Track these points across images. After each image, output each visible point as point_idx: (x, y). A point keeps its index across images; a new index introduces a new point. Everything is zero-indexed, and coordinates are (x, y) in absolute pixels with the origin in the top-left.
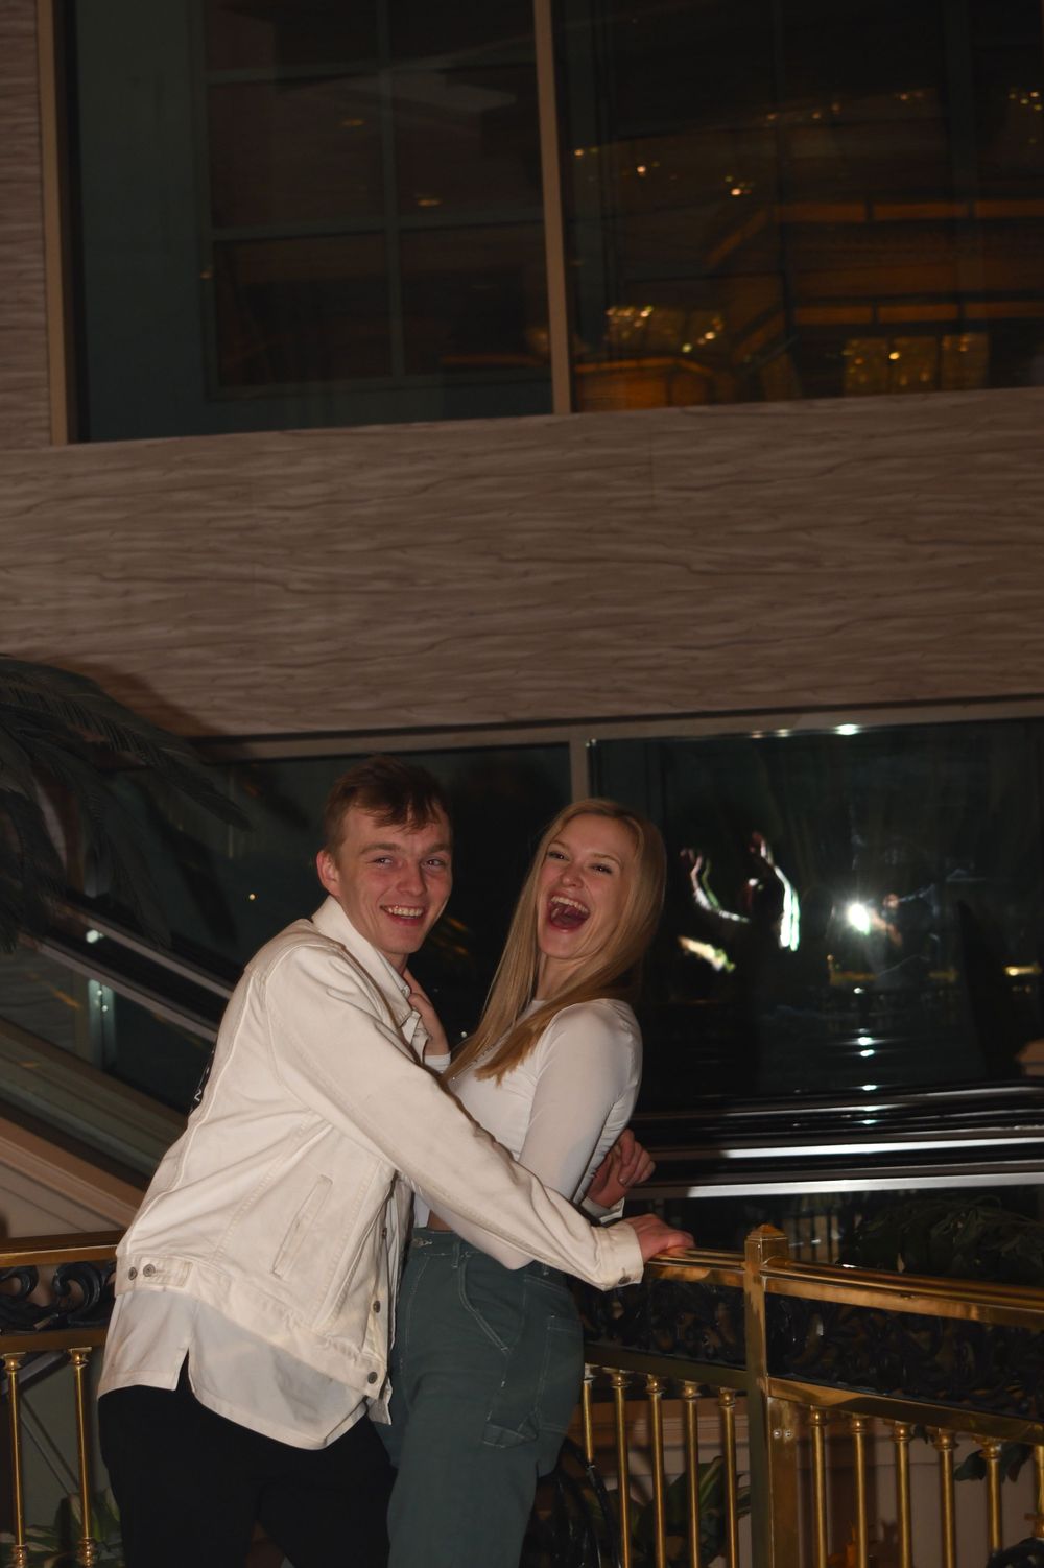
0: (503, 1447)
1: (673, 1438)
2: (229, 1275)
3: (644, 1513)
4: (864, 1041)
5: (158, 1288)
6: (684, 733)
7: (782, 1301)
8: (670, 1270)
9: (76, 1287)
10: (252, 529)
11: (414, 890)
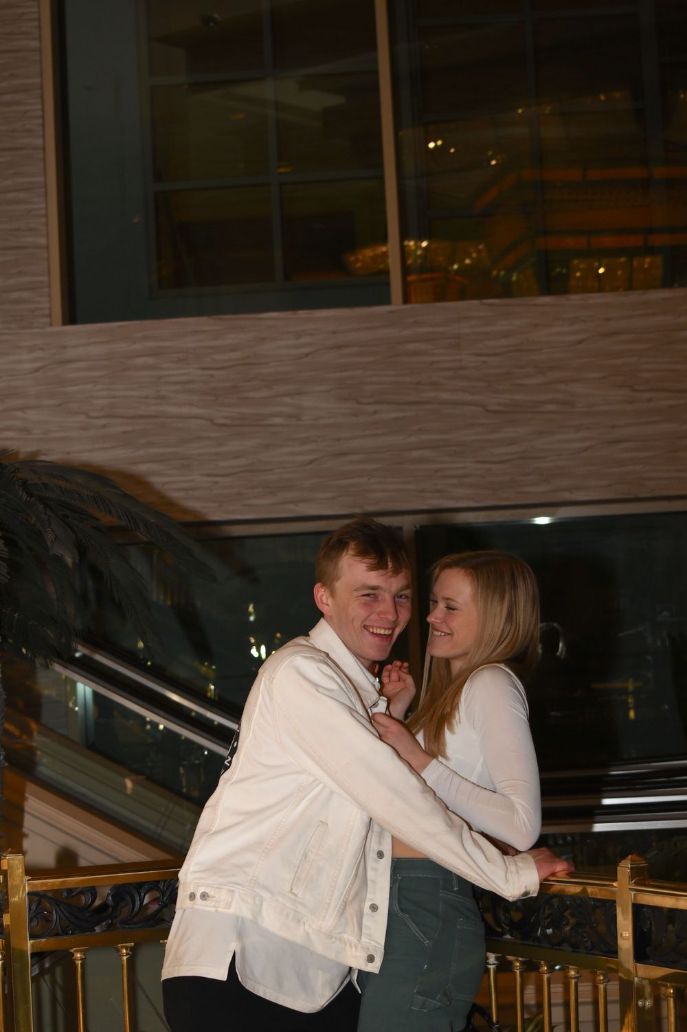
0: (425, 1011)
2: (261, 897)
5: (212, 909)
6: (480, 520)
7: (645, 909)
8: (555, 887)
10: (189, 383)
11: (391, 617)
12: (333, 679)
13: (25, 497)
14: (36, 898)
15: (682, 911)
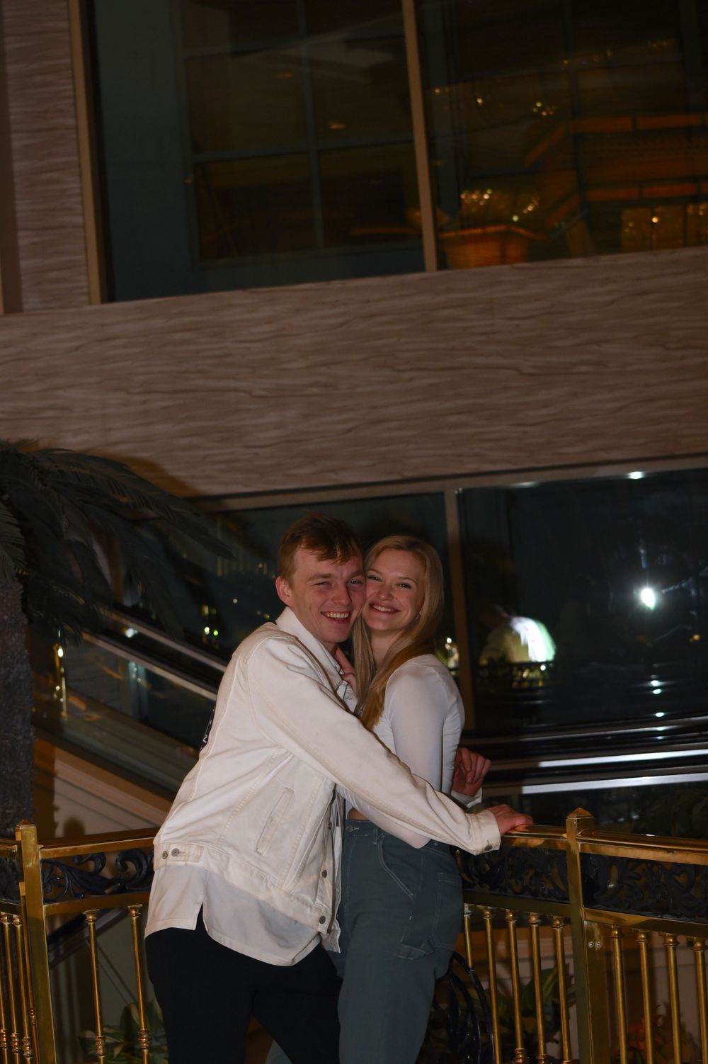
0: (411, 959)
1: (524, 954)
2: (228, 854)
3: (507, 1001)
4: (655, 683)
5: (183, 863)
7: (591, 858)
8: (518, 840)
9: (131, 867)
10: (227, 356)
11: (344, 601)
12: (302, 658)
13: (40, 486)
14: (49, 865)
15: (622, 858)
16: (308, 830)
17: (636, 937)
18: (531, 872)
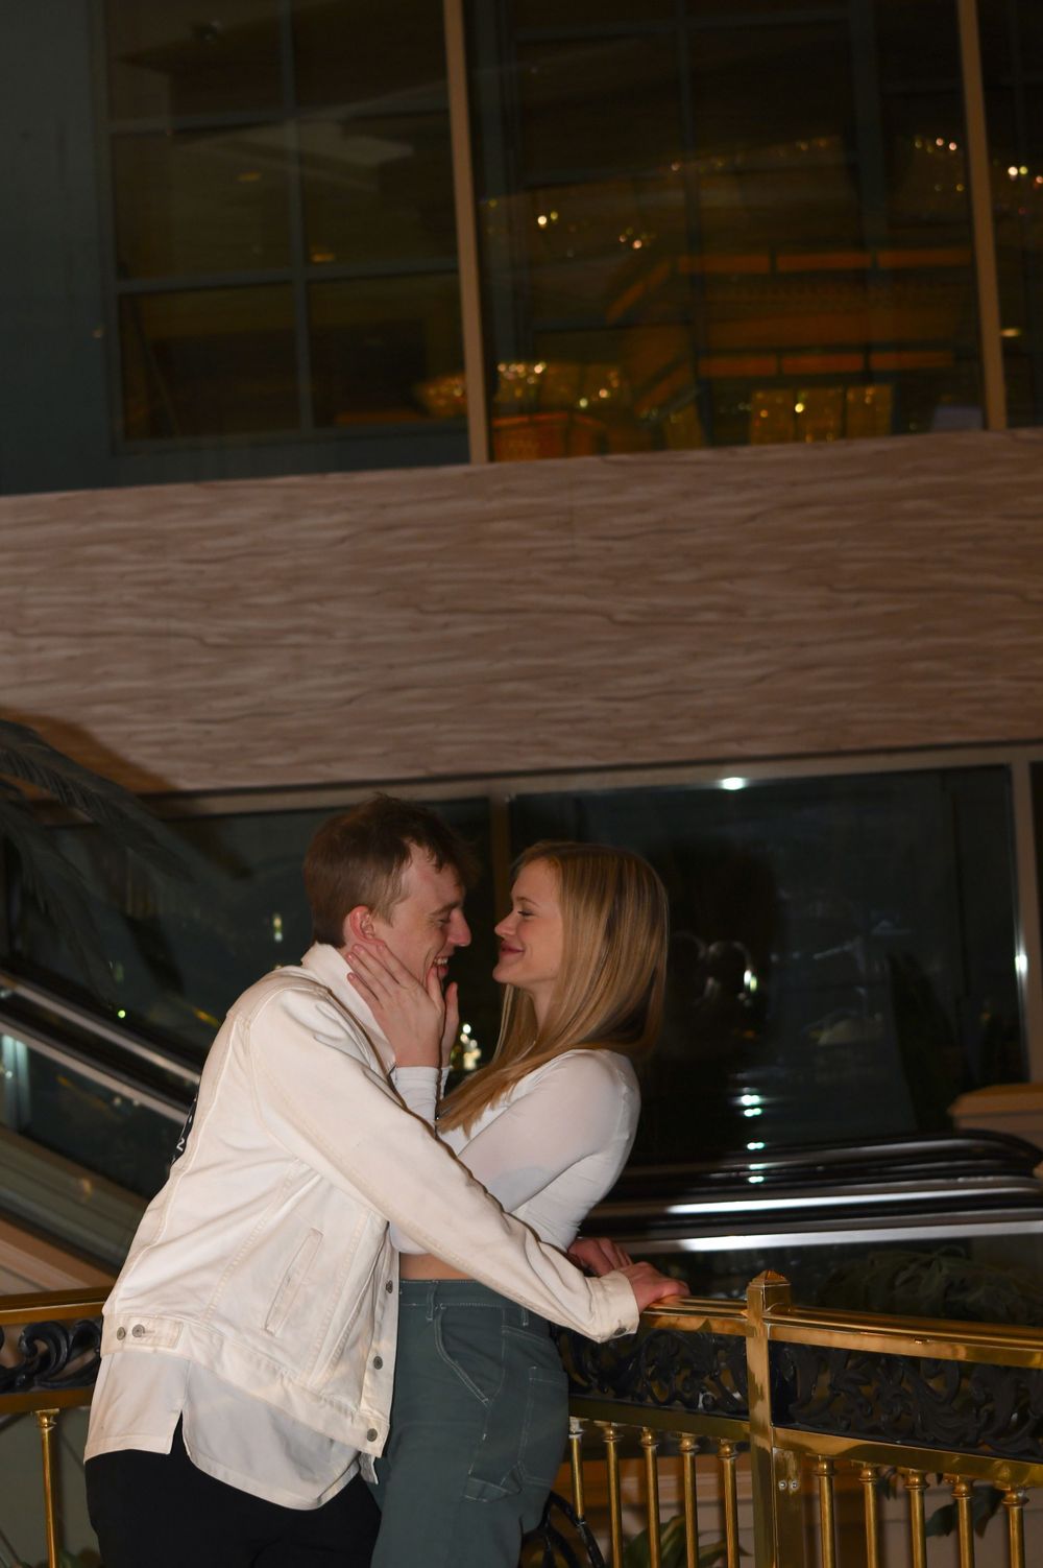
0: (485, 1501)
1: (669, 1497)
2: (221, 1334)
5: (149, 1349)
7: (786, 1349)
8: (663, 1319)
9: (43, 1346)
10: (167, 582)
12: (338, 1023)
15: (838, 1349)
16: (346, 1294)
17: (859, 1474)
18: (686, 1373)
